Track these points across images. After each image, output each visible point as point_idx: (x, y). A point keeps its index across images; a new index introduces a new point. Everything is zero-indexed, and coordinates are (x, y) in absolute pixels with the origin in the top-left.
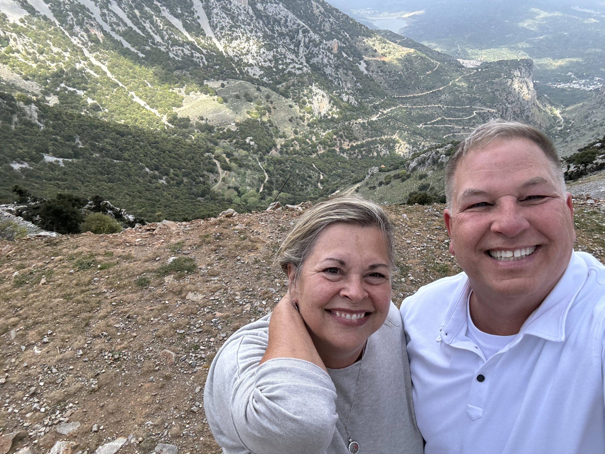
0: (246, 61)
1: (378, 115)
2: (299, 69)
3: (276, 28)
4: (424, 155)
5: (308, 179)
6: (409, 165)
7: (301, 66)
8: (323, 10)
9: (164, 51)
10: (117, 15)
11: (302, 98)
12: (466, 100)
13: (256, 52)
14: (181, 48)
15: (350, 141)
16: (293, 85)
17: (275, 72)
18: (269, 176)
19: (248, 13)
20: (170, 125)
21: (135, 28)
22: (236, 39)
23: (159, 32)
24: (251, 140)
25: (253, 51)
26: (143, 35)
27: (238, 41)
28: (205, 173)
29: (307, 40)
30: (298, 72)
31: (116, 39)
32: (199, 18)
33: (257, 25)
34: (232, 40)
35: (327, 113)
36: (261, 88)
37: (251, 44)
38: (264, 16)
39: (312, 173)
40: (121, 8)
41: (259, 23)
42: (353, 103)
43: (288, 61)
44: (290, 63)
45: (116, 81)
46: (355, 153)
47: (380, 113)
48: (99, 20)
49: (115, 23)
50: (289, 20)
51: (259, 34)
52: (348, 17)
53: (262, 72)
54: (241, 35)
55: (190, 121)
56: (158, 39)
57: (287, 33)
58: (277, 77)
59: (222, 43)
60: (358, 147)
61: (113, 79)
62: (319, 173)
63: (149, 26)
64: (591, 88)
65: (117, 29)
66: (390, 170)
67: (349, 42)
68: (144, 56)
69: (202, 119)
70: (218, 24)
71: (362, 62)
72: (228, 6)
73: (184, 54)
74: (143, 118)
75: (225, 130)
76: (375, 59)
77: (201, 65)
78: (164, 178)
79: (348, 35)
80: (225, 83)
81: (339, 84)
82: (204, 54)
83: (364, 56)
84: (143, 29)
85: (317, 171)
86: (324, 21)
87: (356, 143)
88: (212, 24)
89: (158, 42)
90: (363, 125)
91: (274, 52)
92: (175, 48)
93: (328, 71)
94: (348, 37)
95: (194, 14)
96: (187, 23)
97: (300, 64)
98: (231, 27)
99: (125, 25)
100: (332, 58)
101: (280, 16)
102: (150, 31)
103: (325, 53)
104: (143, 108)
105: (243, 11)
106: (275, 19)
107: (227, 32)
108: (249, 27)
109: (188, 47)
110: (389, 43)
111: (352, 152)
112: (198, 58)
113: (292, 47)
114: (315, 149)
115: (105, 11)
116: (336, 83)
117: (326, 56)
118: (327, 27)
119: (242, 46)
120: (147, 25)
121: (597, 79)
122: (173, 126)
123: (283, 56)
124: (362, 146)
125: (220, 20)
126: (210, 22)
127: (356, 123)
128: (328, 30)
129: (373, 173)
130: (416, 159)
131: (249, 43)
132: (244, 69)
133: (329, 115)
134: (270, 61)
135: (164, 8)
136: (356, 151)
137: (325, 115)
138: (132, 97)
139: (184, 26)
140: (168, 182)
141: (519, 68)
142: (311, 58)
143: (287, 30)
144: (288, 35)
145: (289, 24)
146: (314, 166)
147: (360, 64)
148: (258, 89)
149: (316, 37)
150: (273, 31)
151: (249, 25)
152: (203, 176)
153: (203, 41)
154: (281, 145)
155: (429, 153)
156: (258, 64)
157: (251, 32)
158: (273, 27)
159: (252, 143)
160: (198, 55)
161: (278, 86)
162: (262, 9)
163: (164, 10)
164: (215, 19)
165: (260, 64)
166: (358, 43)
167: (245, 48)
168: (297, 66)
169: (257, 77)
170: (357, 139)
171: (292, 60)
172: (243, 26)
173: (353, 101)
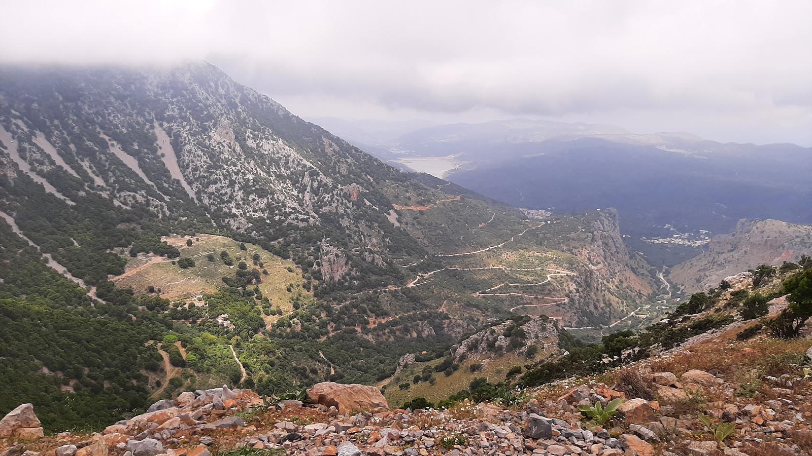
0: (227, 210)
1: (416, 280)
2: (303, 220)
3: (273, 169)
4: (475, 336)
5: (310, 375)
6: (455, 350)
7: (306, 217)
8: (337, 149)
9: (107, 197)
10: (43, 150)
11: (307, 258)
12: (536, 260)
13: (243, 199)
14: (132, 194)
15: (377, 316)
16: (295, 241)
17: (269, 225)
18: (248, 374)
19: (234, 151)
20: (100, 300)
21: (67, 167)
22: (215, 183)
23: (102, 173)
24: (226, 319)
25: (238, 198)
26: (78, 177)
27: (218, 185)
28: (143, 372)
29: (315, 184)
30: (301, 225)
31: (35, 181)
32: (163, 155)
33: (246, 165)
34: (209, 184)
35: (344, 278)
36: (246, 245)
37: (236, 188)
38: (257, 155)
39: (317, 366)
40: (50, 142)
41: (249, 163)
42: (380, 264)
43: (288, 210)
44: (291, 213)
45: (25, 238)
46: (384, 334)
47: (418, 277)
48: (15, 157)
49: (37, 161)
50: (291, 160)
51: (247, 177)
52: (371, 158)
53: (250, 225)
54: (222, 177)
55: (132, 294)
56: (99, 181)
57: (288, 175)
58: (271, 231)
59: (194, 188)
60: (388, 324)
61: (21, 236)
62: (329, 366)
63: (88, 164)
64: (699, 243)
65: (39, 168)
66: (431, 359)
67: (373, 187)
68: (74, 204)
69: (152, 290)
70: (191, 164)
71: (391, 211)
72: (207, 141)
73: (137, 202)
74: (58, 292)
75: (186, 306)
76: (409, 208)
77: (160, 216)
78: (71, 383)
79: (371, 179)
80: (194, 239)
81: (361, 240)
82: (165, 202)
83: (393, 205)
84: (79, 169)
85: (325, 363)
86: (339, 161)
87: (386, 319)
88: (181, 163)
89: (99, 186)
90: (394, 294)
91: (268, 199)
92: (122, 194)
93: (345, 223)
94: (372, 181)
95: (156, 151)
96: (145, 162)
97: (304, 214)
98: (209, 167)
99: (52, 163)
100: (351, 206)
101: (280, 155)
102: (89, 171)
103: (340, 201)
104: (61, 276)
105: (227, 148)
106: (272, 159)
107: (202, 174)
108: (234, 168)
109: (143, 192)
110: (426, 189)
111: (381, 333)
112: (156, 206)
113: (295, 193)
114: (323, 330)
115: (26, 145)
116: (356, 238)
117: (342, 204)
118: (343, 169)
119: (223, 191)
120: (86, 165)
121: (704, 232)
122: (104, 303)
123: (281, 204)
124: (395, 323)
125: (194, 159)
126: (178, 162)
127: (385, 291)
128: (344, 172)
129: (407, 363)
130: (465, 342)
131: (233, 188)
132: (224, 221)
133: (346, 281)
134: (263, 211)
135: (115, 143)
136: (387, 330)
137: (339, 280)
138: (46, 261)
139: (140, 166)
140: (76, 388)
141: (600, 220)
142: (321, 207)
143: (288, 172)
144: (290, 179)
145: (290, 164)
146: (321, 355)
147: (389, 214)
148: (243, 248)
149: (328, 181)
150: (268, 173)
151: (235, 166)
152: (138, 377)
153: (166, 185)
154: (273, 325)
155: (482, 333)
156: (245, 214)
157: (237, 174)
158: (269, 169)
159: (226, 323)
160: (157, 202)
161: (272, 243)
162: (255, 146)
163: (113, 145)
164: (186, 158)
165: (248, 215)
166: (385, 189)
167: (226, 193)
168: (301, 217)
169: (242, 231)
170: (385, 314)
171: (294, 209)
172: (226, 167)
173: (379, 261)
